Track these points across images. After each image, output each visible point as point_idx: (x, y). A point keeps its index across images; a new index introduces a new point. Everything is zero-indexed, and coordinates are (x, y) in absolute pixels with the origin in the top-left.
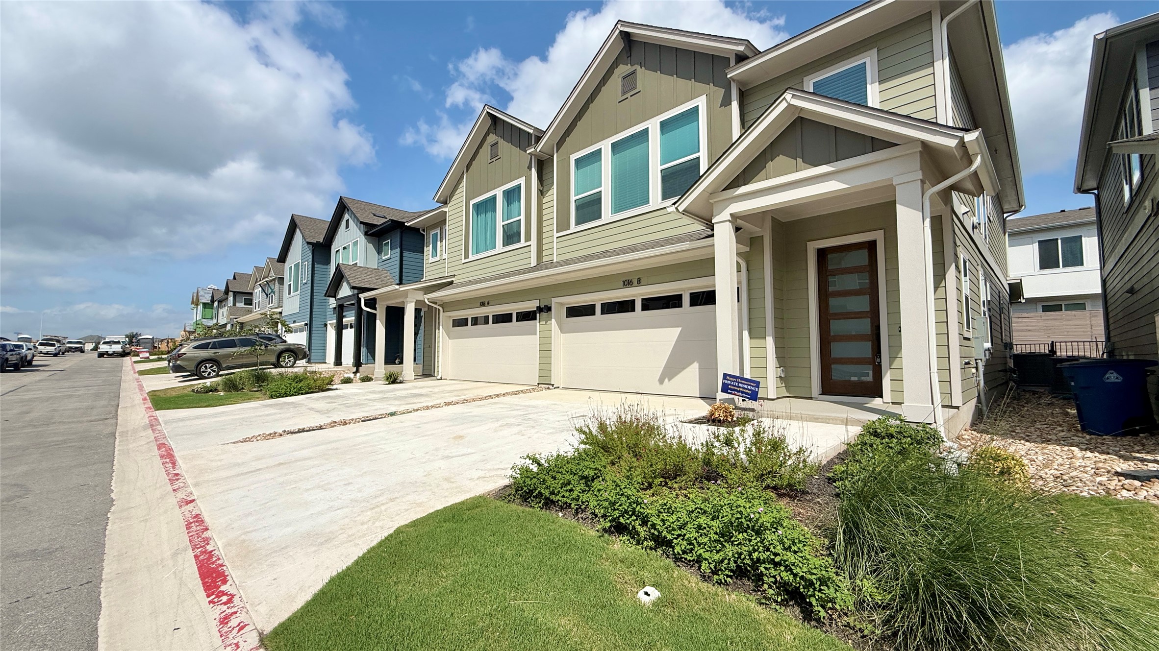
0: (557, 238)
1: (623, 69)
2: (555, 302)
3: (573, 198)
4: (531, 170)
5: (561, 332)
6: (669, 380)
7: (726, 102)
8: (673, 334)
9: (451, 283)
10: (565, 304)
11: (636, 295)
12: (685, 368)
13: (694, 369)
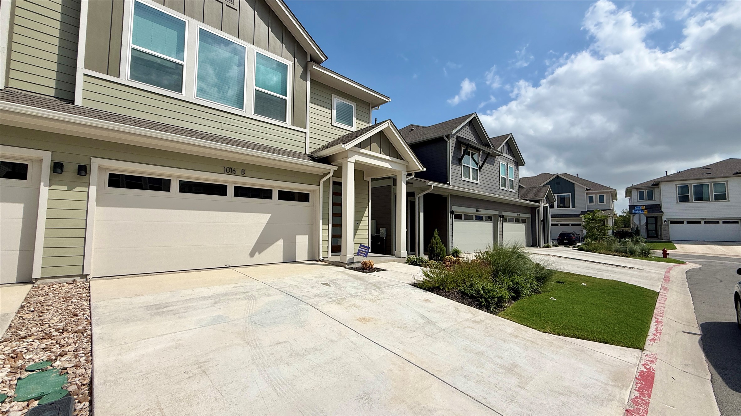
0: (85, 75)
3: (127, 45)
6: (259, 253)
7: (304, 78)
8: (264, 218)
12: (274, 243)
13: (280, 244)
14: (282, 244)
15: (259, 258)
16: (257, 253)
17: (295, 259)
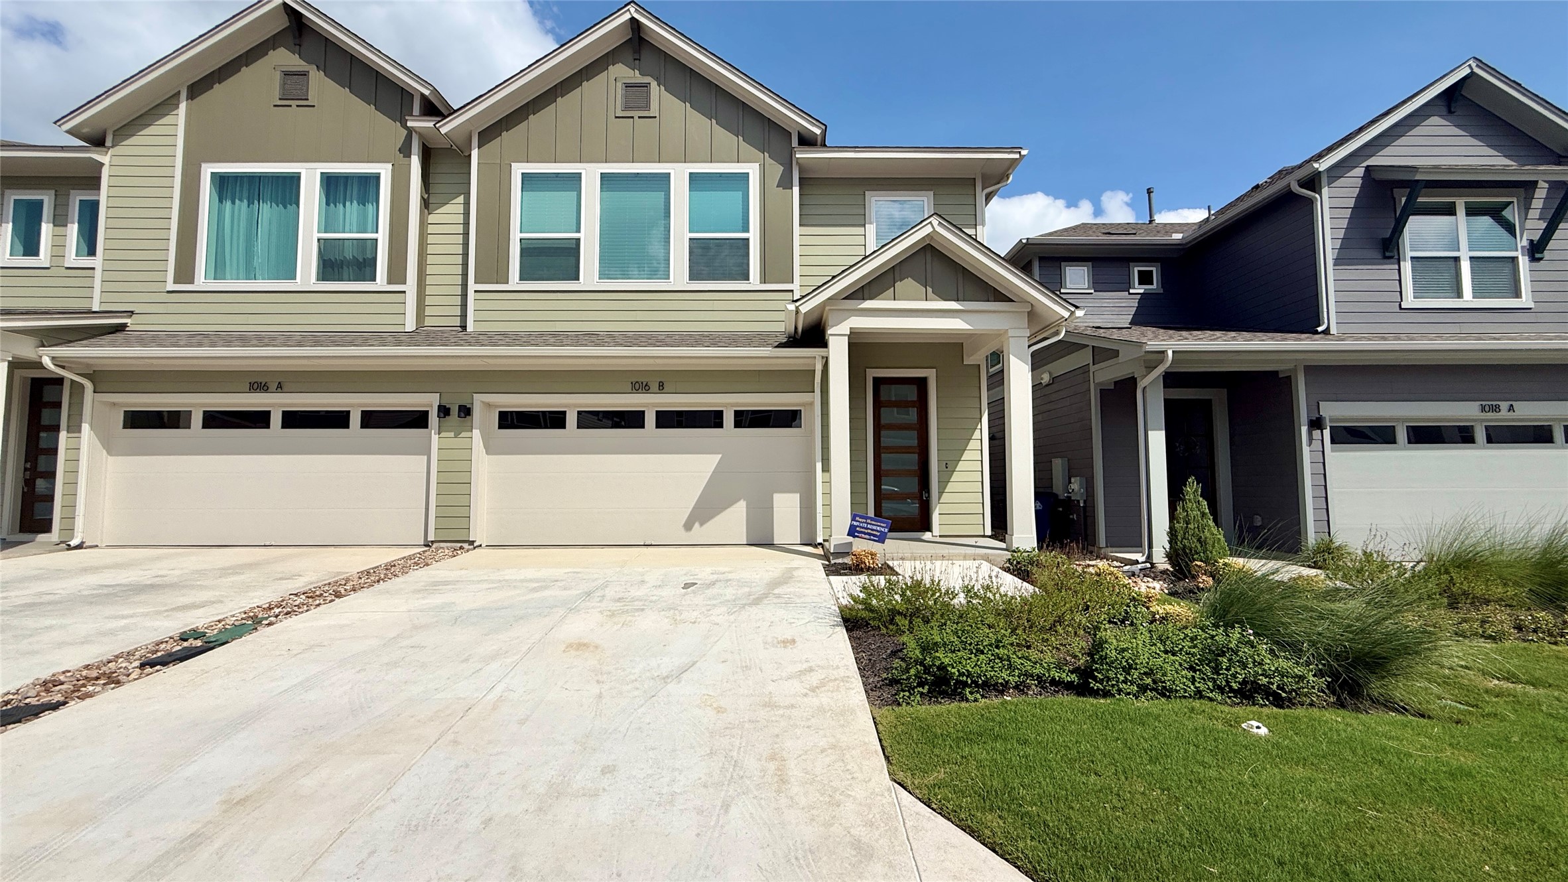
0: (475, 291)
1: (621, 72)
2: (479, 402)
3: (516, 236)
4: (409, 155)
5: (487, 453)
6: (701, 525)
7: (785, 183)
8: (707, 464)
9: (121, 328)
10: (497, 406)
11: (647, 405)
12: (726, 508)
13: (740, 508)
14: (745, 509)
15: (699, 533)
16: (697, 525)
17: (773, 540)
